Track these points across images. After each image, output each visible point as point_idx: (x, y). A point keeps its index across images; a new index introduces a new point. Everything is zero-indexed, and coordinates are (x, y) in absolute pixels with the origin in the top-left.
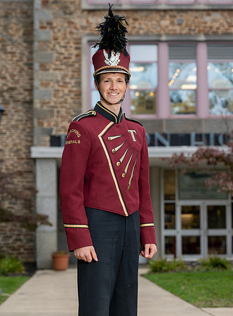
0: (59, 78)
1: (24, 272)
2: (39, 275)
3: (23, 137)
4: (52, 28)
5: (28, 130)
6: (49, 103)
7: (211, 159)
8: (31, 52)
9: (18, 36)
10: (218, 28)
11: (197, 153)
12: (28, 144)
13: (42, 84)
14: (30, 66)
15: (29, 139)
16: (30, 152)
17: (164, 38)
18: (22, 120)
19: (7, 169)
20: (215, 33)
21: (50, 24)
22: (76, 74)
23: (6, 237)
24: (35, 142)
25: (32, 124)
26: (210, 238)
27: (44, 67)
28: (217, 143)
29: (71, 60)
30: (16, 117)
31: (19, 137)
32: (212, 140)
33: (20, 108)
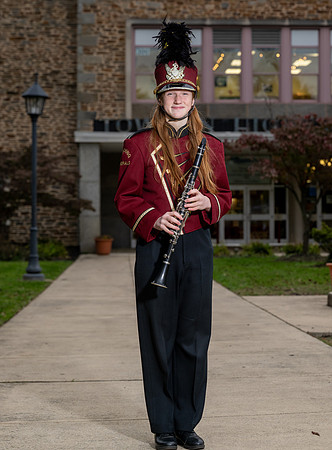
0: (103, 62)
1: (67, 257)
2: (82, 260)
3: (66, 121)
4: (96, 11)
5: (71, 114)
6: (92, 87)
7: (254, 146)
8: (75, 36)
9: (62, 19)
10: (263, 13)
11: (241, 139)
12: (72, 128)
13: (86, 68)
14: (74, 49)
15: (73, 123)
16: (73, 136)
17: (208, 22)
18: (65, 104)
19: (50, 153)
20: (260, 18)
21: (94, 7)
22: (119, 58)
23: (50, 221)
24: (79, 126)
25: (76, 108)
26: (252, 223)
27: (87, 51)
28: (261, 129)
29: (115, 44)
30: (59, 101)
31: (62, 121)
32: (256, 126)
33: (63, 91)
